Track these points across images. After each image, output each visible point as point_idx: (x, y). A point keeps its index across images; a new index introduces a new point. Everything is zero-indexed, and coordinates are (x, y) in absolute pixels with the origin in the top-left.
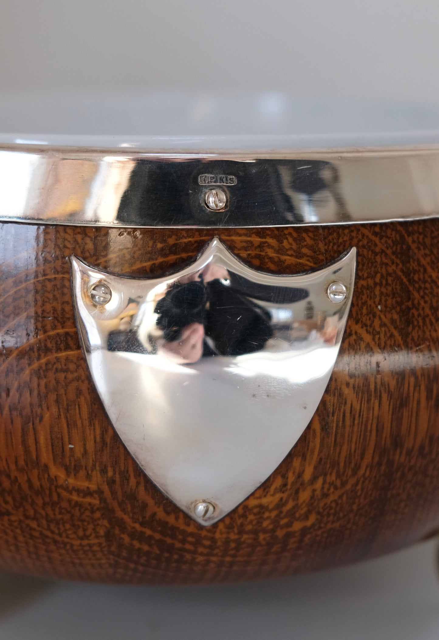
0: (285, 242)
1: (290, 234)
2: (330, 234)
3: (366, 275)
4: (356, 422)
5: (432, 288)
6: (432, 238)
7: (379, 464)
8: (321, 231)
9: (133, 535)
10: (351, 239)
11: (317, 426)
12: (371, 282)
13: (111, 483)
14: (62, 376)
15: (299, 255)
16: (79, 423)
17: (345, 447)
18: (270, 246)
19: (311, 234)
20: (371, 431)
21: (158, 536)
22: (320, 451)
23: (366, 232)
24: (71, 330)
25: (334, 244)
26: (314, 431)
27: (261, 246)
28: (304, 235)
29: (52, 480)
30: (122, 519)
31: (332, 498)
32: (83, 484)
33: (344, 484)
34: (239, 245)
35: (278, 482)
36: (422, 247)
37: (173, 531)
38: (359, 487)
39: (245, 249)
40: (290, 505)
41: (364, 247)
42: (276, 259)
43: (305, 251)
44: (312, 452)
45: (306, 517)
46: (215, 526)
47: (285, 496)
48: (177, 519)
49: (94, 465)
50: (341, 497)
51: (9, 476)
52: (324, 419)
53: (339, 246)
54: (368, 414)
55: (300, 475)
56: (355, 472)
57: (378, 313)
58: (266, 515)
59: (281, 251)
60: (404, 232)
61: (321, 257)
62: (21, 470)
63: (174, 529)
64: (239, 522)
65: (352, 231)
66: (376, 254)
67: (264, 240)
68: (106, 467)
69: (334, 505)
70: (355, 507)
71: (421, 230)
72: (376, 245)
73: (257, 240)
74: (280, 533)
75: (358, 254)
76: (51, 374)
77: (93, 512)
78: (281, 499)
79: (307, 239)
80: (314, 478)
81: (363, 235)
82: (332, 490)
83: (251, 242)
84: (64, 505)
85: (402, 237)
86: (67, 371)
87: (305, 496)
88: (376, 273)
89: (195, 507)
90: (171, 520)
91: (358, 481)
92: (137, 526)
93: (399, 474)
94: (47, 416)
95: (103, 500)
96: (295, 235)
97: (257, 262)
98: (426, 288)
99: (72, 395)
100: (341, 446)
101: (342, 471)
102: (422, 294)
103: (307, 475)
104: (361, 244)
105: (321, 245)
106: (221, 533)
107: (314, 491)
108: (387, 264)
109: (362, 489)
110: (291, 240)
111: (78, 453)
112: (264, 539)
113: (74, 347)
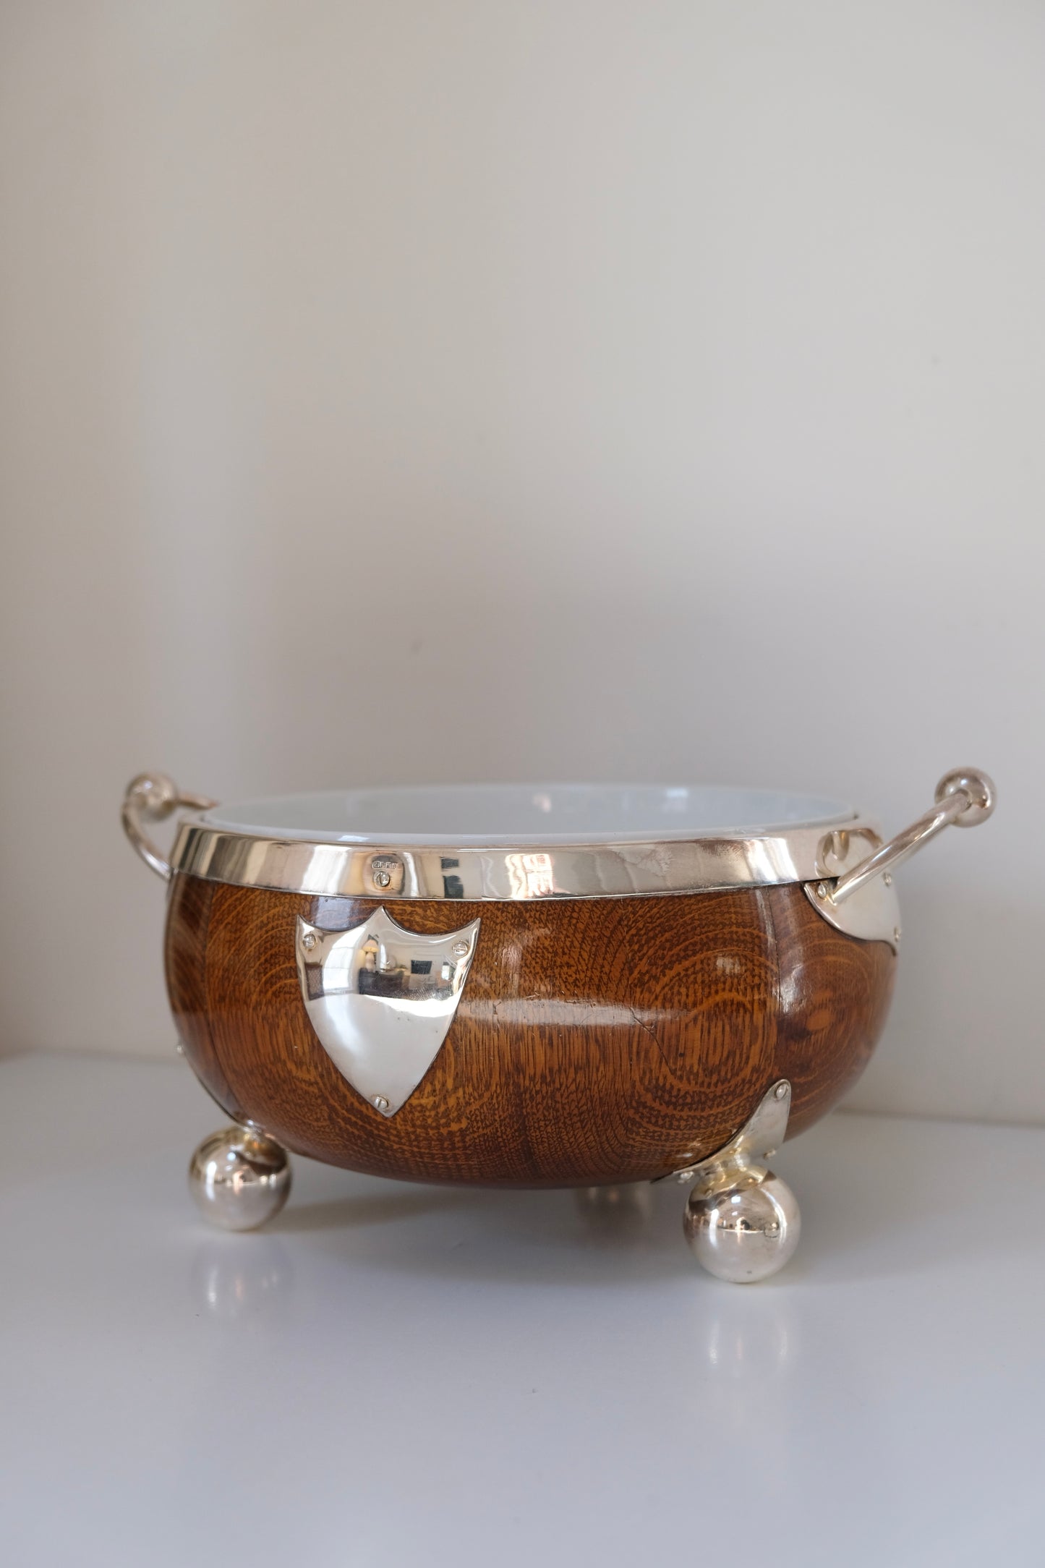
0: (429, 911)
1: (433, 906)
2: (462, 907)
3: (486, 939)
4: (480, 1048)
5: (543, 952)
6: (548, 915)
7: (507, 1084)
8: (455, 905)
9: (344, 1119)
10: (478, 912)
11: (449, 1046)
12: (490, 944)
13: (322, 1076)
14: (288, 996)
15: (437, 921)
16: (298, 1030)
17: (475, 1066)
18: (417, 914)
19: (448, 907)
20: (494, 1056)
21: (360, 1123)
22: (456, 1068)
23: (490, 907)
24: (293, 965)
25: (465, 915)
26: (448, 1050)
27: (411, 913)
28: (443, 907)
29: (290, 1072)
30: (334, 1106)
31: (474, 1107)
32: (307, 1077)
33: (481, 1096)
34: (396, 912)
35: (428, 1088)
36: (537, 922)
37: (365, 1118)
38: (494, 1101)
39: (401, 914)
40: (442, 1109)
41: (487, 918)
42: (421, 923)
43: (442, 918)
44: (450, 1067)
45: (459, 1120)
46: (394, 1117)
47: (437, 1099)
48: (367, 1109)
49: (310, 1062)
50: (482, 1107)
51: (267, 1068)
52: (454, 1042)
53: (468, 917)
54: (489, 1043)
55: (444, 1084)
56: (488, 1086)
57: (495, 968)
58: (427, 1113)
59: (425, 918)
60: (523, 909)
61: (453, 924)
62: (272, 1063)
63: (368, 1117)
64: (410, 1116)
65: (480, 906)
66: (497, 924)
67: (413, 909)
68: (316, 1064)
69: (477, 1113)
70: (497, 1117)
71: (538, 909)
72: (497, 917)
73: (409, 909)
74: (444, 1131)
75: (482, 923)
76: (282, 995)
77: (316, 1099)
78: (435, 1102)
79: (445, 910)
80: (456, 1089)
81: (488, 910)
82: (472, 1100)
83: (405, 910)
84: (300, 1092)
85: (521, 913)
86: (290, 993)
87: (452, 1102)
88: (495, 938)
89: (375, 1100)
90: (364, 1109)
91: (492, 1096)
92: (344, 1112)
93: (528, 1096)
94: (281, 1024)
95: (320, 1090)
96: (436, 906)
97: (407, 924)
98: (538, 952)
99: (293, 1010)
100: (472, 1065)
101: (476, 1085)
102: (533, 955)
103: (450, 1085)
104: (485, 916)
105: (454, 915)
106: (401, 1125)
107: (458, 1098)
108: (505, 932)
109: (498, 1103)
110: (432, 910)
111: (300, 1053)
112: (434, 1134)
113: (294, 977)
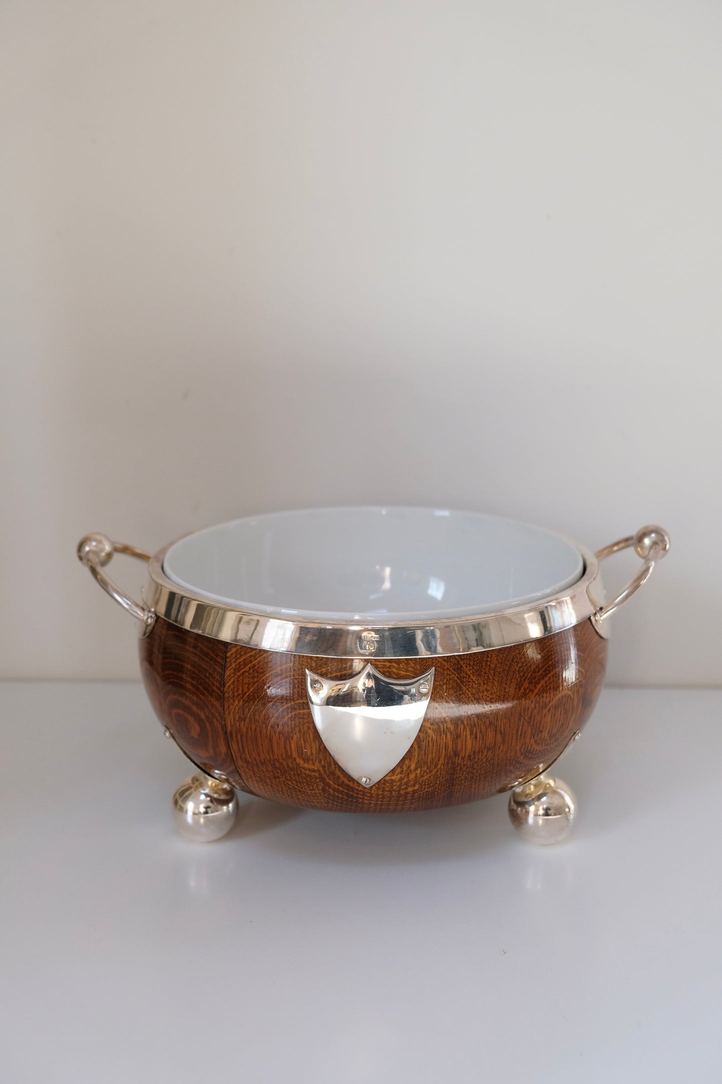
0: (401, 664)
1: (403, 661)
2: (423, 661)
3: (439, 680)
4: (435, 745)
5: (473, 685)
6: (474, 661)
7: (448, 763)
8: (418, 660)
9: (334, 790)
10: (433, 663)
11: (416, 746)
12: (441, 683)
13: (324, 767)
14: (301, 720)
15: (407, 671)
16: (309, 740)
17: (430, 755)
18: (394, 667)
19: (413, 661)
20: (442, 749)
21: (346, 791)
22: (418, 757)
23: (440, 660)
24: (306, 701)
25: (424, 666)
26: (415, 748)
27: (389, 667)
28: (410, 662)
29: (298, 764)
30: (329, 783)
31: (425, 778)
32: (312, 767)
33: (431, 771)
34: (380, 666)
35: (399, 770)
36: (468, 666)
37: (353, 789)
38: (439, 773)
39: (383, 668)
40: (406, 780)
41: (438, 667)
42: (397, 673)
43: (410, 669)
44: (414, 757)
45: (414, 785)
46: (371, 787)
47: (403, 776)
48: (354, 784)
49: (316, 759)
50: (430, 777)
51: (279, 762)
52: (419, 743)
53: (426, 667)
54: (440, 742)
55: (409, 767)
56: (436, 766)
57: (445, 697)
58: (395, 784)
59: (398, 669)
60: (459, 659)
61: (417, 672)
62: (284, 759)
63: (352, 788)
64: (382, 786)
65: (433, 660)
66: (445, 670)
67: (391, 664)
68: (321, 760)
69: (427, 780)
70: (438, 782)
71: (468, 658)
72: (445, 666)
73: (388, 664)
74: (402, 792)
75: (436, 670)
76: (297, 720)
77: (316, 779)
78: (401, 777)
79: (411, 663)
80: (416, 769)
81: (438, 661)
82: (425, 774)
83: (385, 665)
84: (303, 775)
85: (458, 661)
86: (303, 718)
87: (412, 776)
88: (444, 678)
89: (361, 779)
90: (351, 784)
91: (438, 771)
92: (336, 786)
93: (459, 768)
94: (295, 737)
95: (320, 774)
96: (406, 662)
97: (387, 674)
98: (469, 685)
99: (306, 729)
100: (428, 755)
101: (429, 766)
102: (467, 688)
103: (413, 767)
104: (437, 665)
105: (418, 667)
106: (375, 791)
107: (416, 774)
108: (450, 675)
109: (440, 774)
110: (403, 664)
111: (309, 754)
112: (395, 794)
113: (306, 708)
